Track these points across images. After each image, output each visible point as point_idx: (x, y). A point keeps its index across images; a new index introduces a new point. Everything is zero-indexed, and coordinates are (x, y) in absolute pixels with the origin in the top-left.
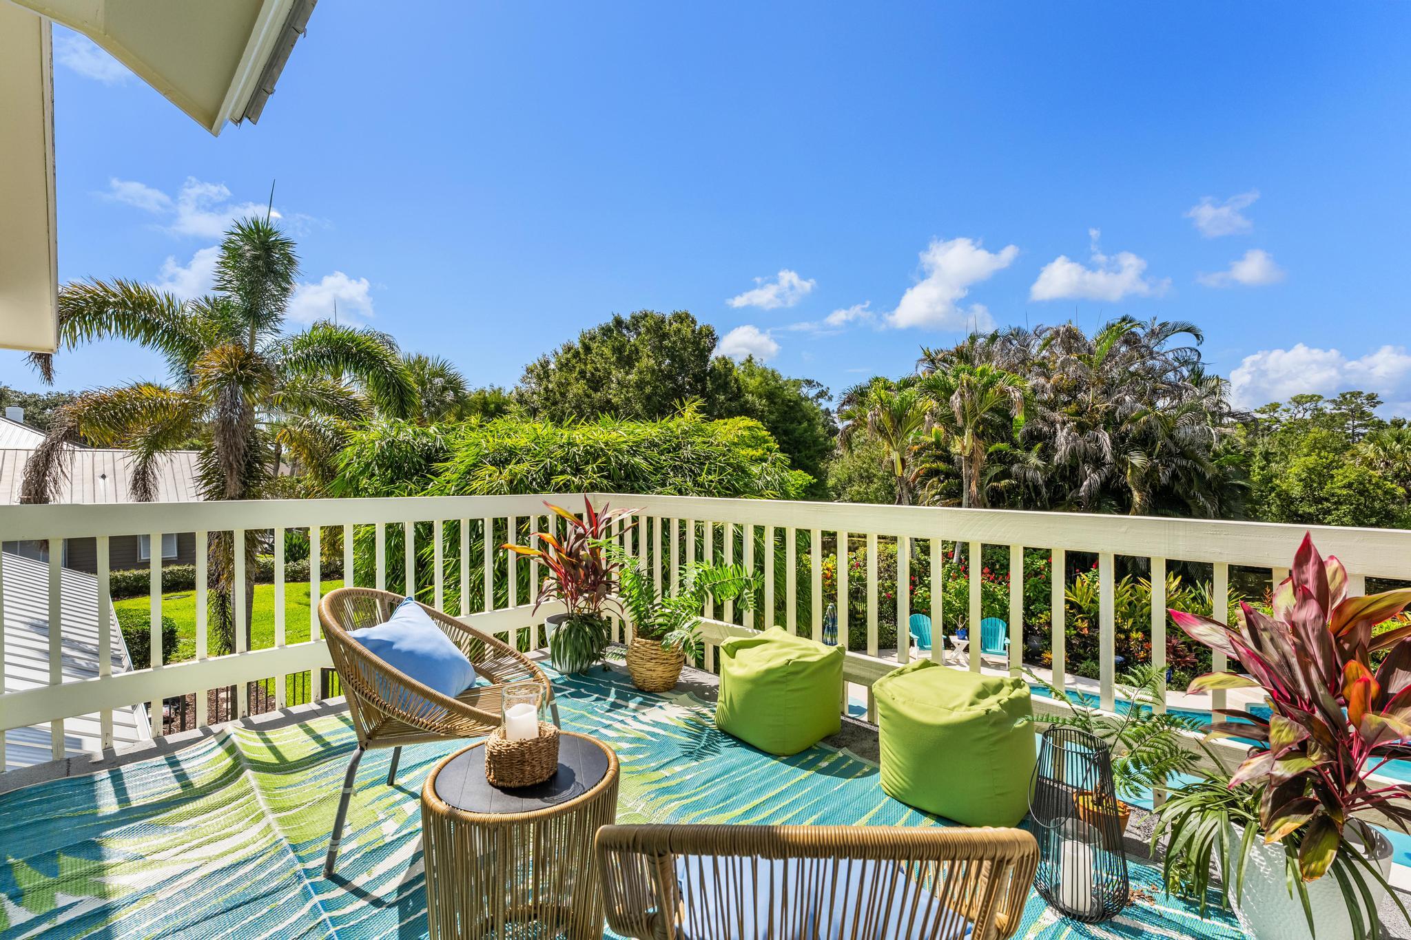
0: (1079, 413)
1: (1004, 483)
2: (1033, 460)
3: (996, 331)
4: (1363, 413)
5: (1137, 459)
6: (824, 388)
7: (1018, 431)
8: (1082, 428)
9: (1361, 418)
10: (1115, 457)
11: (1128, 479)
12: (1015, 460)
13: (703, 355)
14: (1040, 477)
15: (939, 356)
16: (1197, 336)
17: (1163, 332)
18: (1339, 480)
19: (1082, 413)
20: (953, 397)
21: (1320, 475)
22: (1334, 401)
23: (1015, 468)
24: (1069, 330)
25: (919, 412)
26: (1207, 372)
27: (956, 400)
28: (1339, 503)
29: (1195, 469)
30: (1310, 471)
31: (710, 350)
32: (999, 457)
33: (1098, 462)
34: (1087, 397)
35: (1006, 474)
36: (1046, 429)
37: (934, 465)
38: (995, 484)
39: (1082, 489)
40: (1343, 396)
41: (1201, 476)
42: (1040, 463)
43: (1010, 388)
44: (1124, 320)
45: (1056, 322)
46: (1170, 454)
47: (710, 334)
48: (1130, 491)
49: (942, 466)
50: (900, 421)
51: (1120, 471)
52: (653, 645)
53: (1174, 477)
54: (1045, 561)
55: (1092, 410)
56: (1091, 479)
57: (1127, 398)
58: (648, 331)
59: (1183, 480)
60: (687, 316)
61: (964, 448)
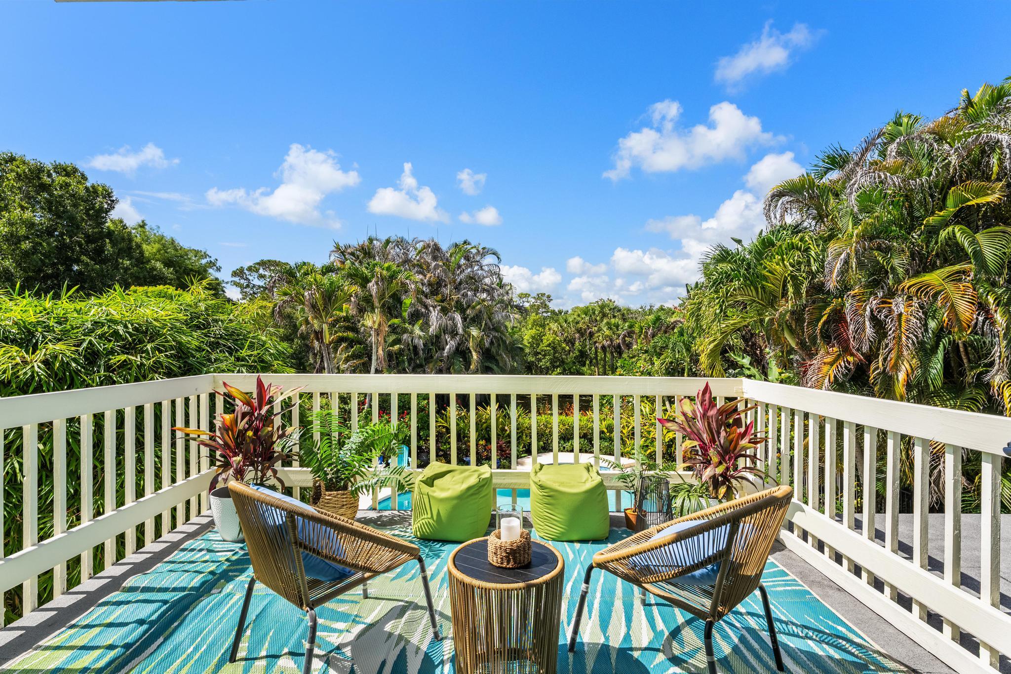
0: (442, 301)
1: (397, 347)
2: (417, 331)
3: (389, 238)
4: (546, 305)
5: (474, 332)
6: (212, 260)
7: (406, 311)
8: (444, 311)
9: (545, 308)
10: (464, 330)
11: (471, 344)
12: (405, 331)
13: (99, 215)
14: (421, 343)
15: (349, 251)
16: (498, 258)
17: (484, 252)
18: (545, 342)
19: (445, 300)
20: (370, 284)
21: (537, 340)
22: (534, 298)
23: (405, 336)
24: (435, 245)
25: (345, 294)
26: (505, 281)
27: (372, 286)
28: (545, 355)
29: (502, 338)
30: (533, 338)
31: (107, 211)
32: (394, 329)
33: (454, 333)
34: (446, 291)
35: (398, 341)
36: (423, 310)
37: (345, 334)
38: (391, 348)
39: (446, 351)
40: (538, 295)
41: (504, 342)
42: (421, 334)
43: (408, 281)
44: (465, 242)
45: (426, 237)
46: (489, 329)
47: (108, 195)
48: (470, 352)
49: (351, 335)
50: (330, 299)
51: (466, 340)
52: (343, 494)
53: (492, 343)
54: (426, 401)
55: (450, 299)
56: (450, 345)
57: (469, 293)
58: (19, 177)
59: (496, 345)
60: (75, 170)
61: (374, 322)
